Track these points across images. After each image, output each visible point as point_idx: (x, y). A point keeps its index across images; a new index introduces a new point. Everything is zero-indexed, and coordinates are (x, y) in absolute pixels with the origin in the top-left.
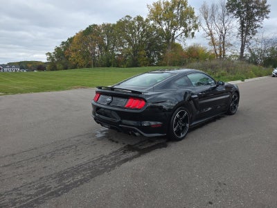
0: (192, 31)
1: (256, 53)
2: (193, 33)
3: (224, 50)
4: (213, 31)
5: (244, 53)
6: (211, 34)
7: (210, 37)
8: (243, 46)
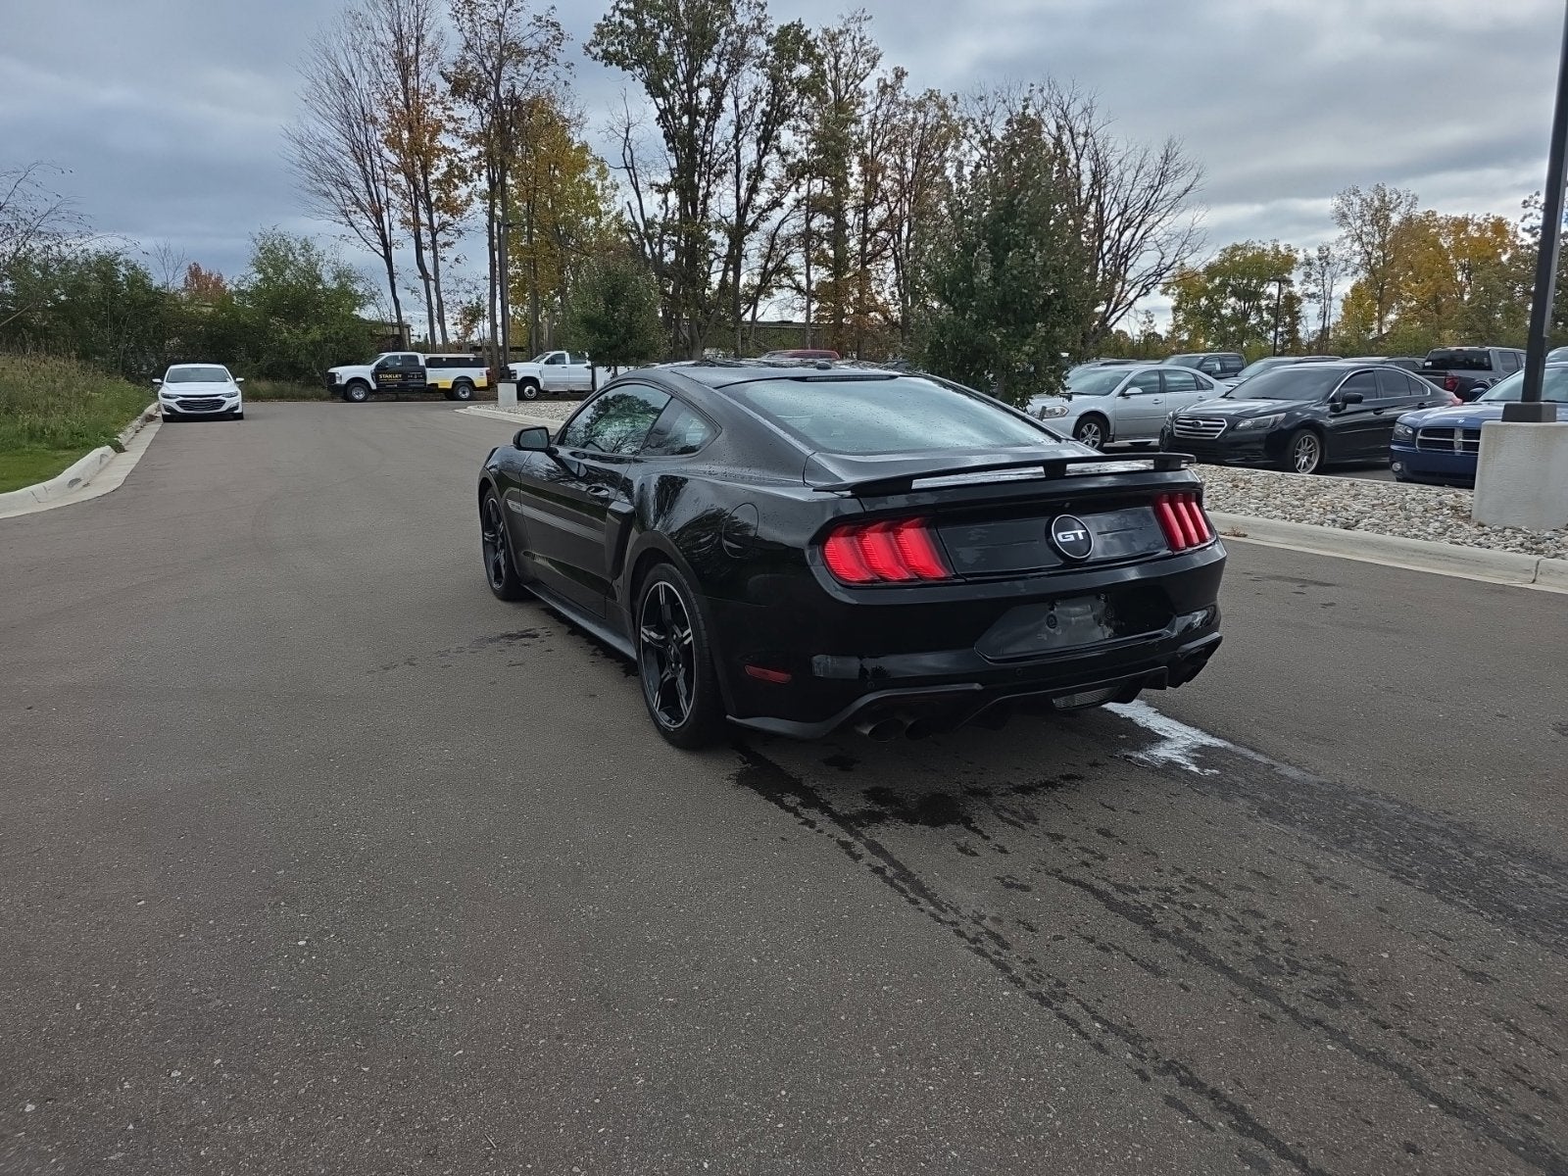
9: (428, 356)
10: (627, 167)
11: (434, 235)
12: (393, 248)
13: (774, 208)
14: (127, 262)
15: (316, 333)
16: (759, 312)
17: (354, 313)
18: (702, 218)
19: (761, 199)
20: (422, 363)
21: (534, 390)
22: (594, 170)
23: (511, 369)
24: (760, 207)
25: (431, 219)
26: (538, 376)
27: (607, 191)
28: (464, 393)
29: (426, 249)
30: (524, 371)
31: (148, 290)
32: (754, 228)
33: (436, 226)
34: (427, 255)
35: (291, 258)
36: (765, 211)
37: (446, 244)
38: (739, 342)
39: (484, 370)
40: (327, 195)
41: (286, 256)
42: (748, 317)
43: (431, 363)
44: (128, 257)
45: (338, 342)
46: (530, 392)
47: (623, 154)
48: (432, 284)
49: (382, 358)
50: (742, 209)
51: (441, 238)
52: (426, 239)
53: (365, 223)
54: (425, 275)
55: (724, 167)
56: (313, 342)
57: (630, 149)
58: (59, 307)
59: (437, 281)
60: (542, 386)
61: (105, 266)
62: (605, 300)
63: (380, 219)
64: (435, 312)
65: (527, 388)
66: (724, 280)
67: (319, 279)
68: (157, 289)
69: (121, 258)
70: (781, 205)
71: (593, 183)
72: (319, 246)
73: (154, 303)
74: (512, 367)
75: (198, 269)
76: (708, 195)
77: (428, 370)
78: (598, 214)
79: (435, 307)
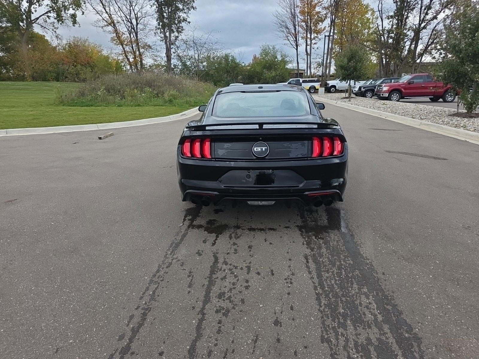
0: (71, 11)
1: (188, 63)
2: (74, 16)
3: (140, 55)
4: (115, 17)
5: (172, 61)
6: (112, 23)
7: (110, 28)
8: (168, 50)
9: (303, 79)
10: (379, 11)
11: (311, 41)
12: (298, 46)
13: (433, 19)
14: (231, 55)
15: (274, 74)
16: (423, 60)
17: (286, 67)
18: (404, 26)
19: (429, 17)
20: (301, 81)
21: (334, 89)
22: (370, 13)
23: (328, 83)
24: (428, 20)
25: (311, 36)
26: (336, 85)
27: (374, 20)
28: (312, 91)
29: (309, 45)
30: (332, 83)
31: (235, 63)
32: (424, 28)
33: (312, 38)
34: (308, 47)
35: (270, 51)
36: (430, 21)
37: (315, 44)
38: (413, 71)
39: (319, 83)
40: (283, 31)
41: (268, 51)
42: (418, 61)
43: (304, 82)
44: (232, 54)
45: (279, 76)
46: (333, 90)
47: (378, 6)
48: (309, 56)
49: (290, 81)
50: (422, 21)
51: (313, 41)
52: (309, 42)
53: (291, 39)
54: (307, 54)
55: (414, 7)
56: (273, 76)
57: (382, 3)
58: (216, 68)
59: (310, 56)
60: (337, 88)
61: (227, 57)
62: (347, 59)
63: (296, 38)
64: (309, 65)
65: (332, 89)
66: (410, 48)
67: (276, 58)
68: (238, 63)
69: (230, 55)
70: (436, 18)
71: (369, 17)
72: (277, 47)
73: (237, 66)
74: (328, 82)
75: (256, 56)
76: (407, 17)
77: (302, 84)
78: (369, 28)
79: (309, 64)
